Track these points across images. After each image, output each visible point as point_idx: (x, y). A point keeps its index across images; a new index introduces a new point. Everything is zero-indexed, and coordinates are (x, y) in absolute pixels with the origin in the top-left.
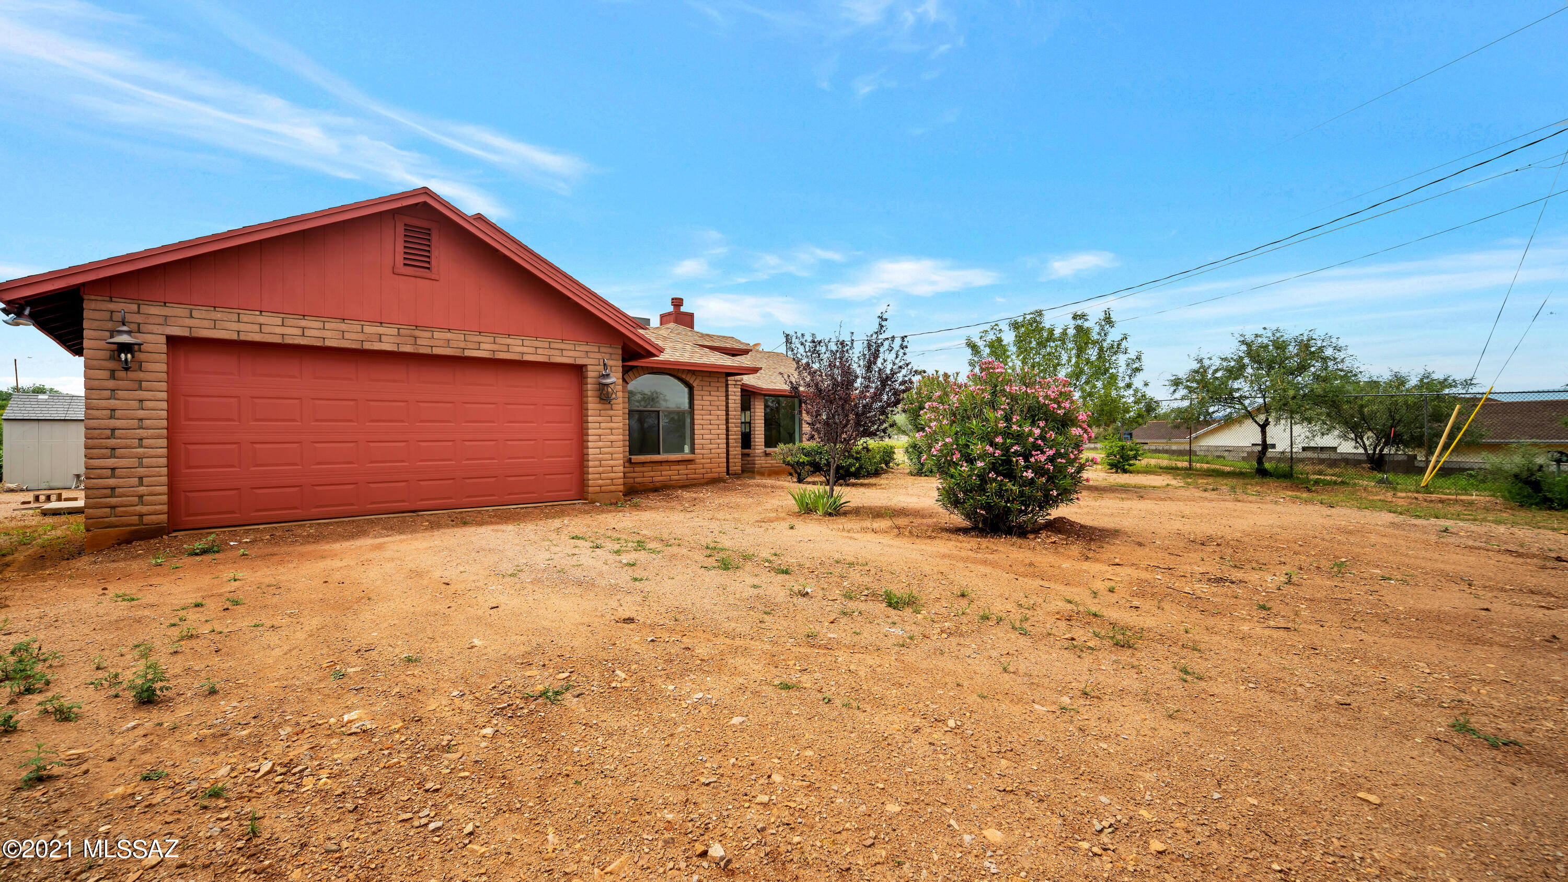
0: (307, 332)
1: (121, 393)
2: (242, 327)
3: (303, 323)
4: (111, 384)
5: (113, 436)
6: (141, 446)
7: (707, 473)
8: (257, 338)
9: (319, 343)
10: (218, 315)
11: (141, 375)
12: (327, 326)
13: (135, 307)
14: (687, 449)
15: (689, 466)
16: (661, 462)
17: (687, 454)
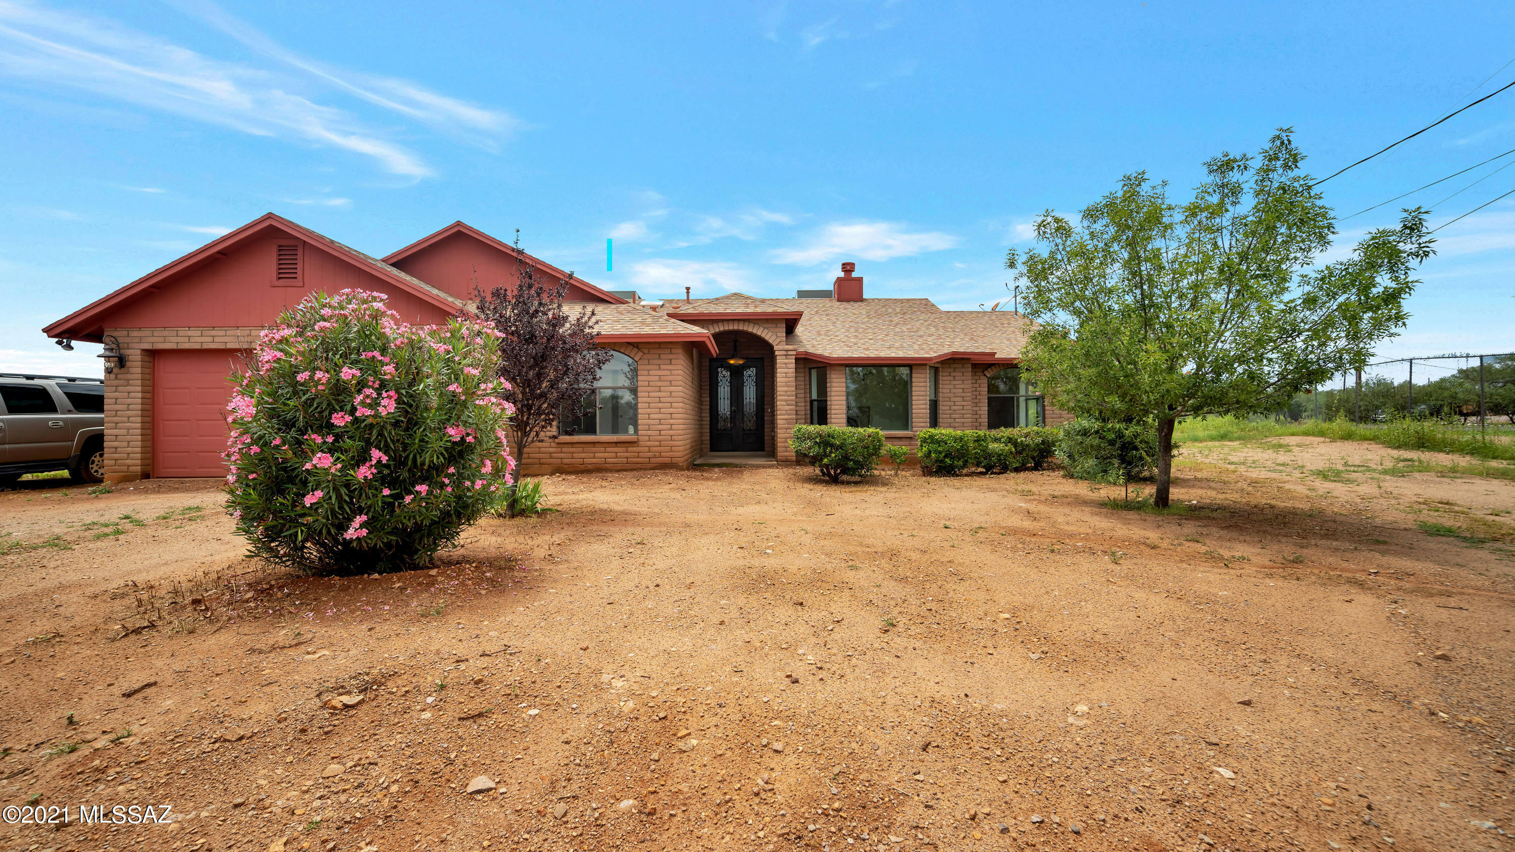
0: (216, 339)
1: (120, 388)
2: (179, 339)
3: (213, 333)
4: (115, 382)
5: (116, 416)
6: (128, 422)
7: (655, 457)
8: (187, 346)
9: (222, 347)
10: (166, 333)
11: (129, 376)
12: (229, 333)
13: (126, 333)
14: (631, 429)
15: (630, 449)
16: (594, 443)
17: (631, 435)
